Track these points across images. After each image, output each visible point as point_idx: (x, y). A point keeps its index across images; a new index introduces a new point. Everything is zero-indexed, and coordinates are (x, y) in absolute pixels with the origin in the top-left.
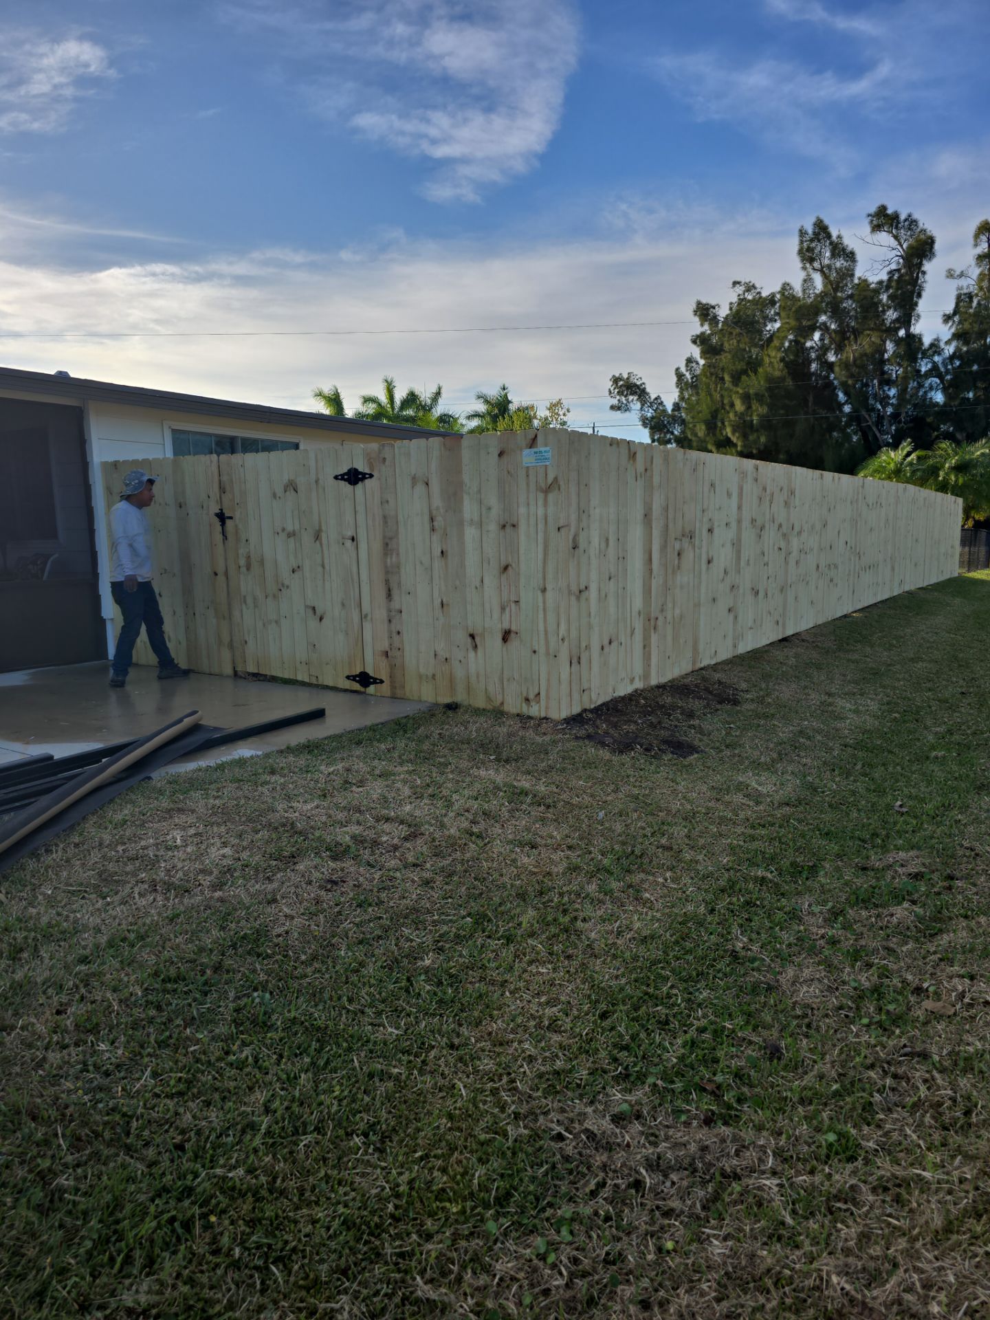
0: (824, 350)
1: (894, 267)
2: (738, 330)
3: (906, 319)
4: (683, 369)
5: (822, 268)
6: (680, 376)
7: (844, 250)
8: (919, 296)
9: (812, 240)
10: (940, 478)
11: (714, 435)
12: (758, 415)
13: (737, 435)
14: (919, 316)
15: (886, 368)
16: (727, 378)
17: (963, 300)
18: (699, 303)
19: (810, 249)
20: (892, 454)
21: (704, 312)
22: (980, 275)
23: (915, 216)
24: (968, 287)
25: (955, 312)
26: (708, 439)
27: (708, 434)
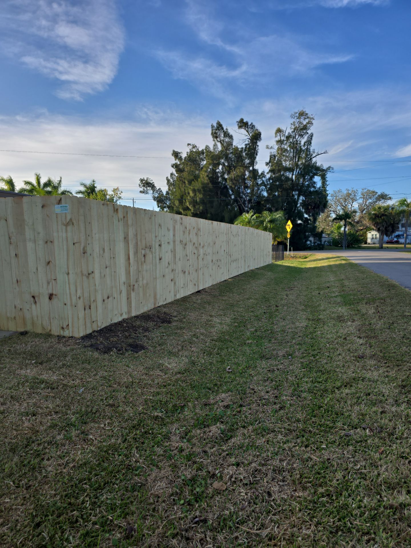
0: (223, 173)
1: (247, 143)
2: (190, 163)
3: (252, 163)
4: (169, 178)
5: (221, 141)
6: (168, 181)
7: (228, 134)
8: (257, 154)
9: (216, 130)
10: (264, 225)
11: (182, 205)
12: (199, 198)
13: (191, 205)
14: (257, 162)
15: (246, 182)
16: (186, 182)
17: (272, 157)
18: (174, 151)
19: (216, 133)
20: (247, 215)
21: (176, 155)
22: (278, 148)
23: (254, 124)
24: (274, 152)
25: (270, 162)
26: (180, 207)
27: (180, 205)
